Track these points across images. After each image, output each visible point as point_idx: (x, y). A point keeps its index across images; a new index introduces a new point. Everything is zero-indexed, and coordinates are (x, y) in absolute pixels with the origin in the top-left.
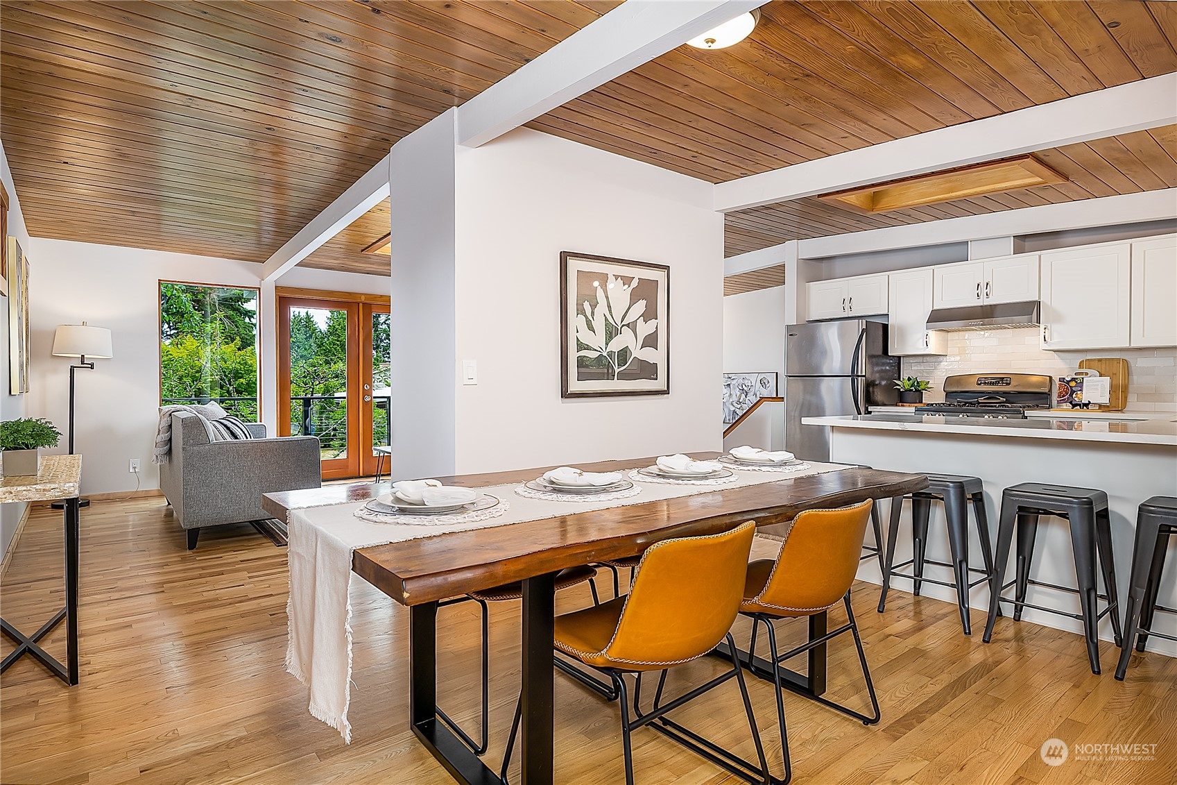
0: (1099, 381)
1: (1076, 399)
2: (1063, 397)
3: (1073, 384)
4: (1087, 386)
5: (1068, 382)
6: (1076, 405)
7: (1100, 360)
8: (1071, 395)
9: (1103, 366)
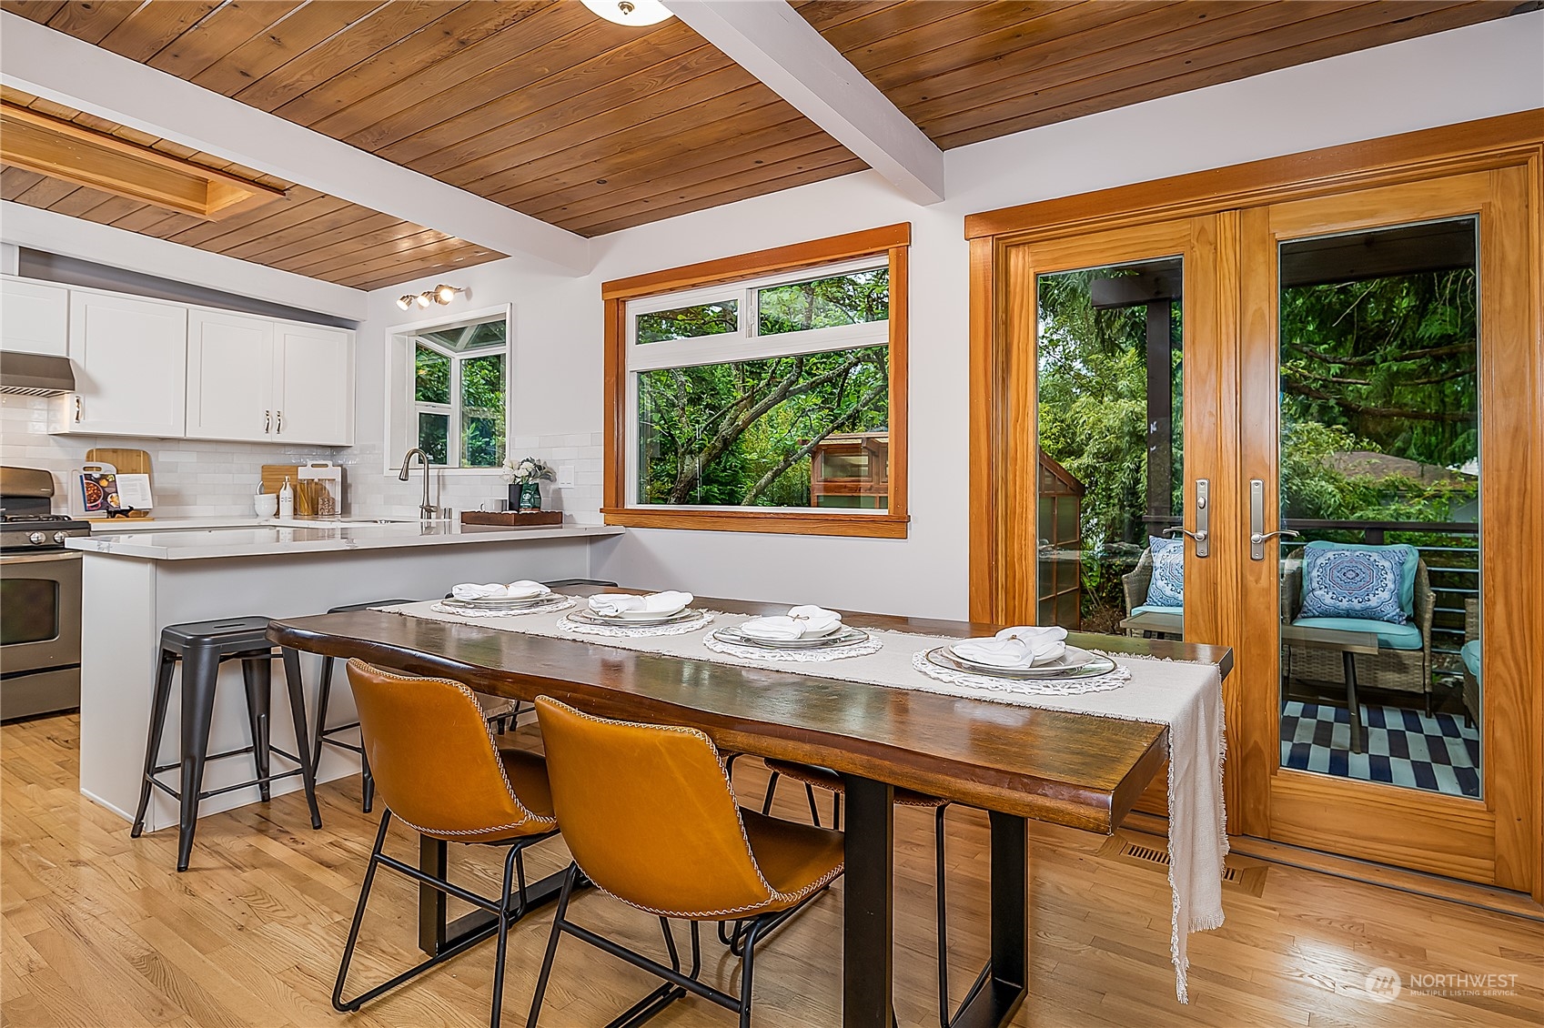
0: (136, 480)
1: (112, 504)
2: (95, 500)
3: (104, 483)
4: (123, 486)
5: (97, 480)
6: (116, 512)
7: (115, 451)
8: (105, 499)
9: (120, 458)
